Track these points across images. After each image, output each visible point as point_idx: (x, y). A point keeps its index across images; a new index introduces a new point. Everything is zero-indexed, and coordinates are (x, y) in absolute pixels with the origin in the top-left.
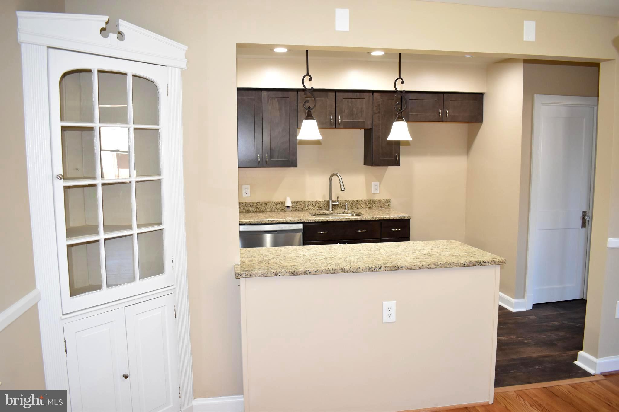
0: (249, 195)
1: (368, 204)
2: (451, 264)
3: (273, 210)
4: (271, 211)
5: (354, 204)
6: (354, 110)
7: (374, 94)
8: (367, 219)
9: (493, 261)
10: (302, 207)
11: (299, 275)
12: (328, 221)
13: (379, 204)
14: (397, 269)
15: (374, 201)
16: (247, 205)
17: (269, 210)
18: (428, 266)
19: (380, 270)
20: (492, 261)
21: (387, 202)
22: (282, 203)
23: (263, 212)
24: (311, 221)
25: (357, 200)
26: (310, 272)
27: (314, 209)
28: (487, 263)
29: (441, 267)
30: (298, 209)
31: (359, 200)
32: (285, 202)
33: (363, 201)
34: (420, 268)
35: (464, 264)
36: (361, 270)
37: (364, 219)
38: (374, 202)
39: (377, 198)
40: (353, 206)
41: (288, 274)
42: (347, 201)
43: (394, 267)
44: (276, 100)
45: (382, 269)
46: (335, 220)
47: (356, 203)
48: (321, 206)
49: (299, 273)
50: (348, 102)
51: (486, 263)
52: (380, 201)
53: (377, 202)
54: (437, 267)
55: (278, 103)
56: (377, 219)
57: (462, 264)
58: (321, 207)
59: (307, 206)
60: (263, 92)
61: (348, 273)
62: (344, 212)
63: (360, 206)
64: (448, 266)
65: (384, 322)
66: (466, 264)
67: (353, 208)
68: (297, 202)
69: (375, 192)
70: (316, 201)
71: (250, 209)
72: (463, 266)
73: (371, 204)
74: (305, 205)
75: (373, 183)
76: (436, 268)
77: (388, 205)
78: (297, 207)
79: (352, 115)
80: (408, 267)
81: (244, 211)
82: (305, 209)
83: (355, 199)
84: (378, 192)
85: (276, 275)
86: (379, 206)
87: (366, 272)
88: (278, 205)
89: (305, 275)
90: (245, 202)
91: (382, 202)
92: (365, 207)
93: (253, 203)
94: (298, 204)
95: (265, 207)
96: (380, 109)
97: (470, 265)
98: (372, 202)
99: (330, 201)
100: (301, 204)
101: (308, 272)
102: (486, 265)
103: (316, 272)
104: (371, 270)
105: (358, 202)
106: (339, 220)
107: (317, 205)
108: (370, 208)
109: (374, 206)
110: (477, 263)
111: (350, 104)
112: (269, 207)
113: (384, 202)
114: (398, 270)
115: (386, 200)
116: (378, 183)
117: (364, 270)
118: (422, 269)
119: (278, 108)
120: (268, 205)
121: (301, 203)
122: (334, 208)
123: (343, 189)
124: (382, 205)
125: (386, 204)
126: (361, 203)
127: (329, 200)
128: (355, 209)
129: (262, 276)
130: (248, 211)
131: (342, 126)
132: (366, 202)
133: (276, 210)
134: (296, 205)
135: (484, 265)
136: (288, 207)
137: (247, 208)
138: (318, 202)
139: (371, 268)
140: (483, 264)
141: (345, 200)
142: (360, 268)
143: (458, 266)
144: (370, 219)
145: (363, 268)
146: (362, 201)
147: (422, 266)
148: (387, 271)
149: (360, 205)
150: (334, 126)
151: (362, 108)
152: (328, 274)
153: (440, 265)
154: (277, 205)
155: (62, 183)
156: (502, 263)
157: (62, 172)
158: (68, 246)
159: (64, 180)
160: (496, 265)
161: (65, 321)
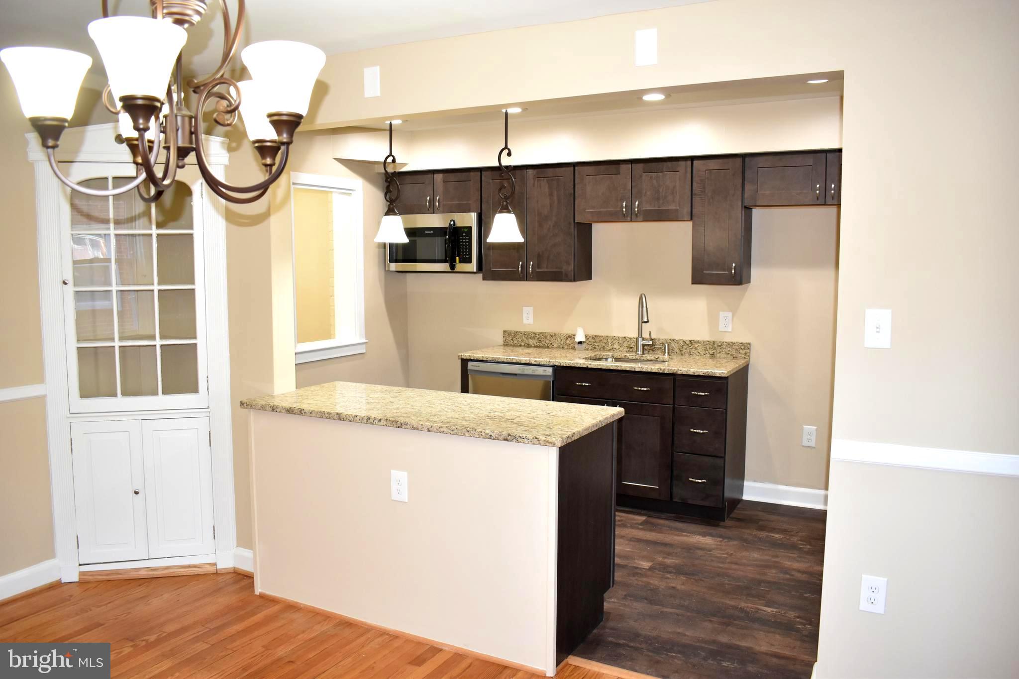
0: (531, 321)
1: (710, 348)
2: (471, 432)
3: (561, 346)
4: (559, 348)
5: (685, 347)
6: (661, 190)
7: (694, 162)
8: (649, 370)
9: (536, 438)
10: (604, 344)
11: (295, 414)
12: (589, 367)
13: (729, 351)
14: (400, 425)
15: (720, 344)
16: (526, 337)
17: (555, 345)
18: (439, 429)
19: (379, 423)
20: (533, 438)
21: (743, 348)
22: (572, 337)
23: (548, 347)
24: (564, 365)
25: (690, 341)
26: (305, 413)
27: (621, 349)
28: (525, 440)
29: (457, 434)
30: (597, 347)
31: (694, 341)
32: (575, 335)
33: (700, 343)
34: (429, 430)
35: (491, 436)
36: (358, 418)
37: (644, 370)
38: (720, 346)
39: (728, 339)
40: (684, 351)
41: (284, 411)
42: (673, 340)
43: (397, 422)
44: (545, 181)
45: (382, 421)
46: (600, 367)
47: (688, 345)
48: (632, 346)
49: (294, 412)
50: (651, 177)
51: (524, 438)
52: (731, 345)
53: (724, 347)
54: (452, 432)
55: (547, 185)
56: (665, 372)
57: (488, 434)
58: (631, 348)
59: (610, 345)
60: (527, 170)
61: (344, 420)
62: (659, 357)
63: (696, 351)
64: (467, 434)
65: (394, 499)
66: (493, 435)
67: (683, 352)
68: (596, 336)
69: (725, 329)
70: (625, 337)
71: (531, 342)
72: (489, 438)
73: (715, 349)
74: (607, 343)
75: (722, 314)
76: (451, 434)
77: (746, 354)
78: (595, 344)
79: (658, 199)
80: (413, 426)
81: (523, 344)
82: (608, 348)
83: (687, 338)
84: (730, 329)
85: (273, 410)
86: (729, 354)
87: (364, 423)
88: (569, 339)
89: (300, 415)
90: (525, 332)
91: (734, 347)
92: (704, 352)
93: (534, 333)
94: (597, 340)
95: (550, 341)
96: (704, 188)
97: (500, 438)
98: (715, 346)
99: (640, 339)
100: (601, 340)
101: (303, 412)
102: (524, 443)
103: (311, 413)
104: (370, 421)
105: (691, 342)
106: (605, 368)
107: (626, 344)
108: (713, 356)
109: (720, 353)
110: (510, 437)
111: (655, 182)
112: (556, 341)
113: (737, 348)
114: (401, 427)
115: (742, 343)
116: (730, 315)
117: (362, 420)
118: (432, 431)
119: (548, 194)
120: (554, 338)
121: (602, 338)
122: (653, 351)
123: (645, 320)
124: (733, 352)
125: (741, 351)
126: (696, 346)
127: (639, 336)
128: (687, 355)
129: (261, 409)
130: (528, 344)
131: (640, 218)
132: (705, 344)
133: (566, 347)
134: (594, 341)
135: (521, 442)
136: (580, 343)
137: (527, 341)
138: (627, 338)
139: (369, 419)
140: (520, 440)
141: (670, 339)
142: (357, 416)
143: (482, 437)
144: (654, 371)
145: (360, 416)
146: (698, 342)
147: (432, 427)
148: (388, 426)
149: (696, 349)
150: (629, 219)
151: (674, 187)
152: (323, 418)
153: (456, 431)
154: (566, 339)
155: (70, 289)
156: (550, 445)
157: (70, 278)
158: (78, 348)
159: (75, 285)
160: (540, 444)
161: (71, 420)
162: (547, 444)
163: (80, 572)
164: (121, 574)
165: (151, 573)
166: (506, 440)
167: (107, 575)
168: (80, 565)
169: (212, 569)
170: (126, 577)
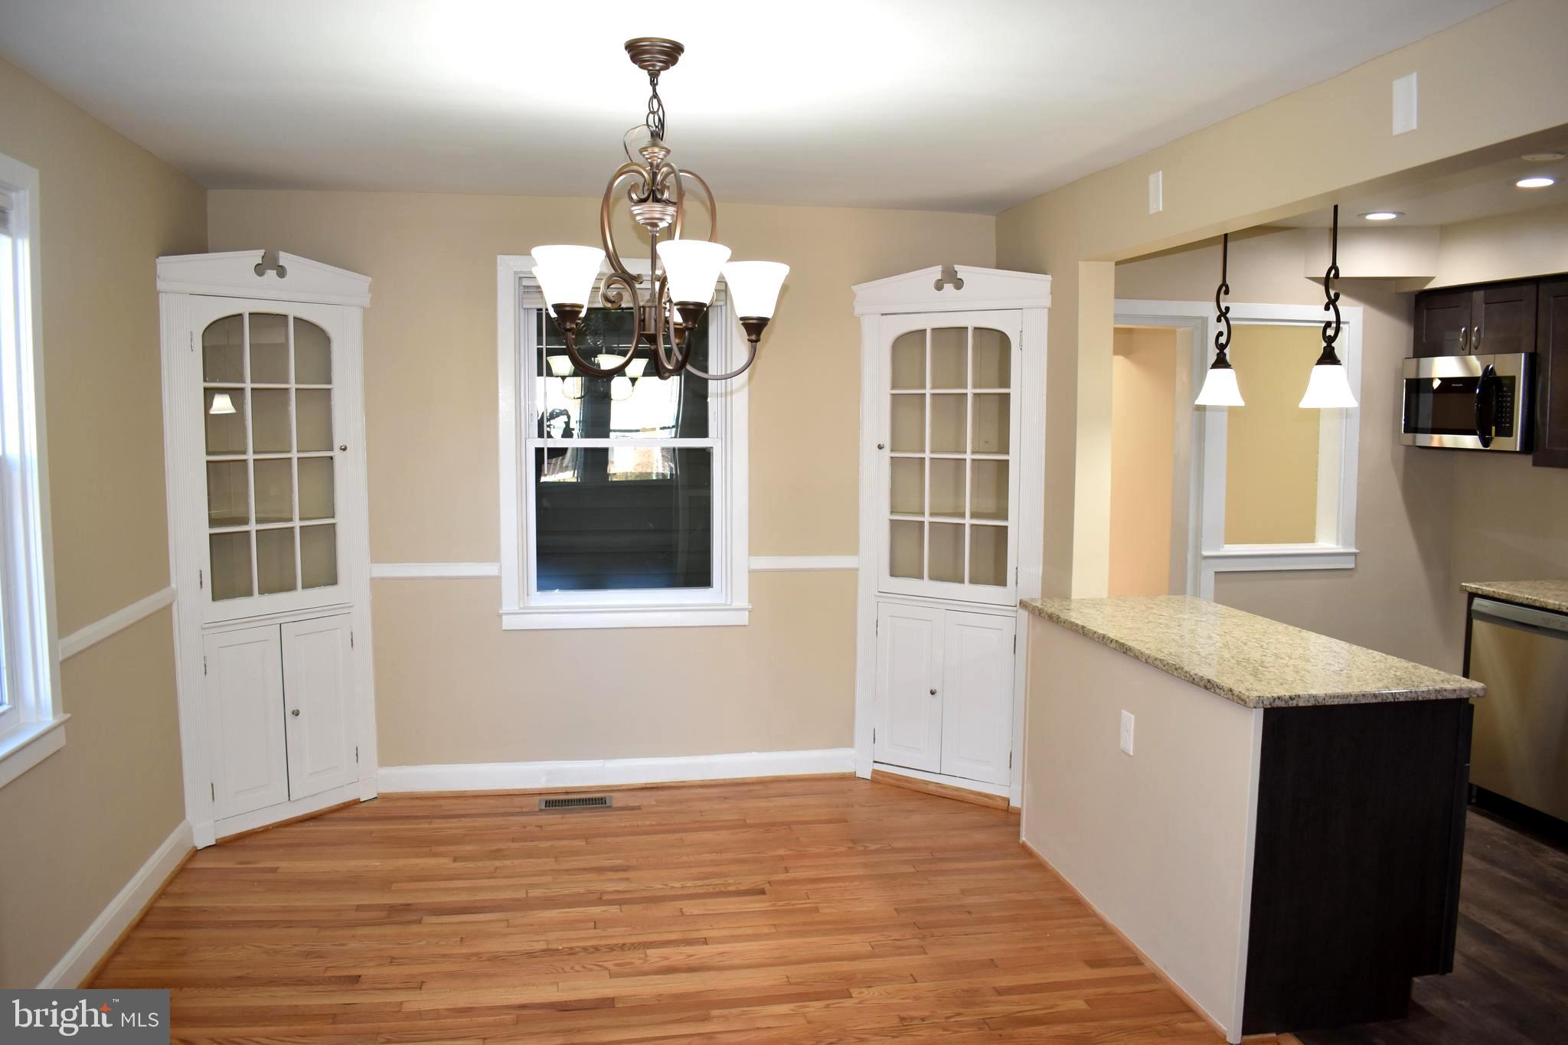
2: (1179, 670)
11: (1054, 622)
14: (1125, 651)
18: (1154, 662)
26: (1060, 622)
28: (1221, 691)
34: (1146, 662)
35: (1193, 679)
43: (1123, 645)
45: (1112, 643)
49: (1053, 620)
51: (1220, 688)
54: (1163, 668)
57: (1191, 676)
61: (1086, 636)
64: (1175, 672)
65: (1123, 749)
66: (1196, 679)
80: (1135, 653)
97: (1201, 683)
101: (1059, 620)
103: (1064, 622)
104: (1104, 641)
117: (1098, 639)
139: (1104, 638)
140: (1217, 690)
147: (1149, 657)
148: (1117, 650)
152: (1072, 630)
153: (1167, 667)
155: (887, 453)
156: (1242, 703)
157: (887, 441)
158: (892, 521)
159: (892, 450)
160: (1233, 701)
161: (881, 600)
162: (1240, 701)
163: (873, 770)
164: (910, 783)
165: (940, 790)
166: (1206, 688)
167: (898, 780)
168: (875, 762)
169: (1003, 805)
170: (914, 787)
